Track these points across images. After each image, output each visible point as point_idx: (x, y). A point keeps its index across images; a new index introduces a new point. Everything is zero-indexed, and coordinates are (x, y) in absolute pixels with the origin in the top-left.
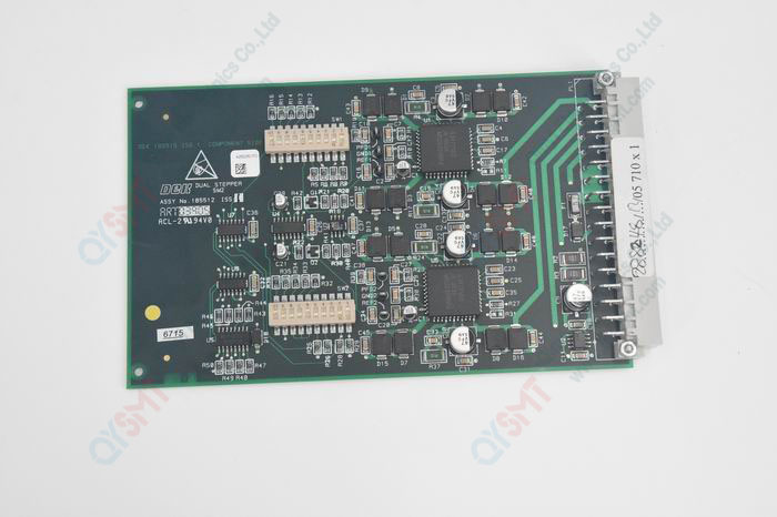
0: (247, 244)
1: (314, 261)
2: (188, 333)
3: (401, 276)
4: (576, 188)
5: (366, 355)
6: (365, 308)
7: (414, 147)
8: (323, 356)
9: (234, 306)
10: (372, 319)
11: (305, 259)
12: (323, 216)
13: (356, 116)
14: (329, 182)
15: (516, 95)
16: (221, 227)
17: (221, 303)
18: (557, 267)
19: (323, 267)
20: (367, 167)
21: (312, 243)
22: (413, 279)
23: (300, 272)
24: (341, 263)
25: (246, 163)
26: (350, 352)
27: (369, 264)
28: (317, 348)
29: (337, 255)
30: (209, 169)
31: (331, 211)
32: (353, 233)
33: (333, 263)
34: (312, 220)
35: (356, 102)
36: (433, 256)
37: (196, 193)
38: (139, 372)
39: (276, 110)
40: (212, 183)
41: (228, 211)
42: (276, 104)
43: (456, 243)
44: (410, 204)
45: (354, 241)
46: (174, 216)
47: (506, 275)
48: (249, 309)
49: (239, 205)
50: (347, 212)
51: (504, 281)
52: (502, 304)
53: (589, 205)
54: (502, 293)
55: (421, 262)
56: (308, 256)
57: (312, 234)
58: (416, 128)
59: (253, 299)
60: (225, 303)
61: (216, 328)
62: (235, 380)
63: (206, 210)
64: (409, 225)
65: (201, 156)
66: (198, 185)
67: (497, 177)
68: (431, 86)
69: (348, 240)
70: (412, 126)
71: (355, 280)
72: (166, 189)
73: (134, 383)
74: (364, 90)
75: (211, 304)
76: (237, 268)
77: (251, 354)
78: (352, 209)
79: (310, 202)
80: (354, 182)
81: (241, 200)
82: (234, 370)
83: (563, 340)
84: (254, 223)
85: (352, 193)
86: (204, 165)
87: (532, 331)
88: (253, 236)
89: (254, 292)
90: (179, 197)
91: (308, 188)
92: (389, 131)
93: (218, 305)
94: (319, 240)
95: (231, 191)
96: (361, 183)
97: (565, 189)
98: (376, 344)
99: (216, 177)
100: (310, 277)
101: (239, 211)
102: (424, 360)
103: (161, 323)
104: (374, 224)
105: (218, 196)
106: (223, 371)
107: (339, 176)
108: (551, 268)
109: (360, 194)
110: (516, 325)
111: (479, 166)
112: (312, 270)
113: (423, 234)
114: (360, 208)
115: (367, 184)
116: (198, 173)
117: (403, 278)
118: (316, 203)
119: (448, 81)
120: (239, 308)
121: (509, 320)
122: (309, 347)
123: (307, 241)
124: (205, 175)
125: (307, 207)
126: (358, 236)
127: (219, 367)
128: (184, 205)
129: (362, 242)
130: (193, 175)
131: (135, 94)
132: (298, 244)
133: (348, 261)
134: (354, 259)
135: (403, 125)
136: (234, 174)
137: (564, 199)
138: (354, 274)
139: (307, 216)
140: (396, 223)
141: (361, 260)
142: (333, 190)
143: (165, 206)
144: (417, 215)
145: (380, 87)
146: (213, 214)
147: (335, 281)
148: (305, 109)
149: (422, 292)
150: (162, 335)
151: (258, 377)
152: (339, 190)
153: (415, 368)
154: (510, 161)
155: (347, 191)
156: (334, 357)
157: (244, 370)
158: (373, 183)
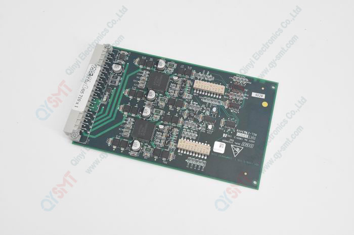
0: (226, 118)
1: (203, 106)
2: (254, 95)
3: (174, 93)
4: (102, 105)
5: (194, 72)
6: (190, 86)
7: (154, 136)
8: (209, 75)
9: (236, 99)
10: (189, 81)
11: (206, 107)
12: (196, 121)
13: (172, 154)
14: (190, 132)
15: (109, 144)
16: (234, 127)
17: (240, 101)
18: (120, 81)
19: (201, 103)
20: (174, 134)
21: (202, 112)
22: (170, 91)
23: (209, 104)
24: (194, 103)
25: (219, 147)
26: (200, 74)
27: (184, 100)
28: (210, 78)
29: (195, 106)
30: (234, 149)
31: (192, 121)
32: (187, 112)
33: (197, 104)
34: (200, 120)
35: (171, 159)
36: (161, 96)
37: (241, 142)
38: (273, 87)
39: (202, 164)
40: (234, 144)
41: (230, 132)
42: (202, 167)
43: (152, 95)
44: (163, 116)
45: (187, 109)
46: (250, 135)
47: (138, 84)
48: (231, 96)
49: (226, 133)
50: (187, 119)
51: (140, 82)
52: (143, 75)
53: (100, 98)
54: (142, 78)
55: (166, 95)
56: (205, 108)
57: (201, 115)
58: (151, 143)
59: (228, 99)
60: (238, 100)
61: (244, 93)
62: (241, 76)
63: (238, 134)
64: (166, 109)
65: (235, 154)
66: (239, 144)
67: (128, 116)
68: (140, 157)
69: (189, 110)
70: (153, 144)
71: (191, 96)
72: (252, 146)
73: (276, 84)
74: (166, 163)
75: (244, 102)
76: (232, 111)
77: (233, 82)
78: (185, 120)
79: (199, 126)
80: (181, 129)
81: (224, 134)
82: (241, 79)
83: (127, 59)
84: (222, 125)
85: (183, 126)
86: (235, 151)
87: (136, 64)
88: (223, 120)
89: (227, 102)
90: (247, 142)
91: (198, 132)
92: (162, 145)
93: (241, 101)
94: (200, 113)
95: (227, 139)
96: (179, 128)
97: (106, 106)
98: (190, 74)
99: (232, 145)
100: (206, 101)
101: (226, 131)
102: (175, 65)
103: (262, 100)
104: (178, 113)
105: (232, 138)
106: (244, 79)
107: (186, 133)
108: (122, 82)
109: (180, 125)
110: (141, 67)
111: (133, 122)
112: (205, 103)
113: (162, 104)
114: (181, 120)
115: (176, 127)
116: (238, 149)
117: (174, 92)
118: (197, 126)
119: (133, 157)
120: (234, 97)
121: (143, 69)
122: (213, 79)
123: (204, 113)
124: (236, 147)
125: (201, 125)
126: (185, 110)
127: (245, 81)
128: (246, 139)
129: (185, 108)
130: (240, 149)
131: (256, 187)
132: (208, 113)
133: (192, 103)
134: (189, 103)
135: (156, 145)
136: (225, 145)
137: (108, 102)
138: (190, 98)
139: (202, 122)
140: (170, 111)
141: (187, 102)
142: (189, 128)
143: (253, 140)
144: (162, 111)
145: (159, 162)
146: (236, 132)
147: (198, 97)
148: (191, 162)
149: (169, 86)
150: (263, 96)
151: (233, 75)
152: (187, 128)
153: (179, 64)
154: (122, 121)
155: (184, 127)
156: (205, 73)
157: (237, 78)
158: (174, 127)
